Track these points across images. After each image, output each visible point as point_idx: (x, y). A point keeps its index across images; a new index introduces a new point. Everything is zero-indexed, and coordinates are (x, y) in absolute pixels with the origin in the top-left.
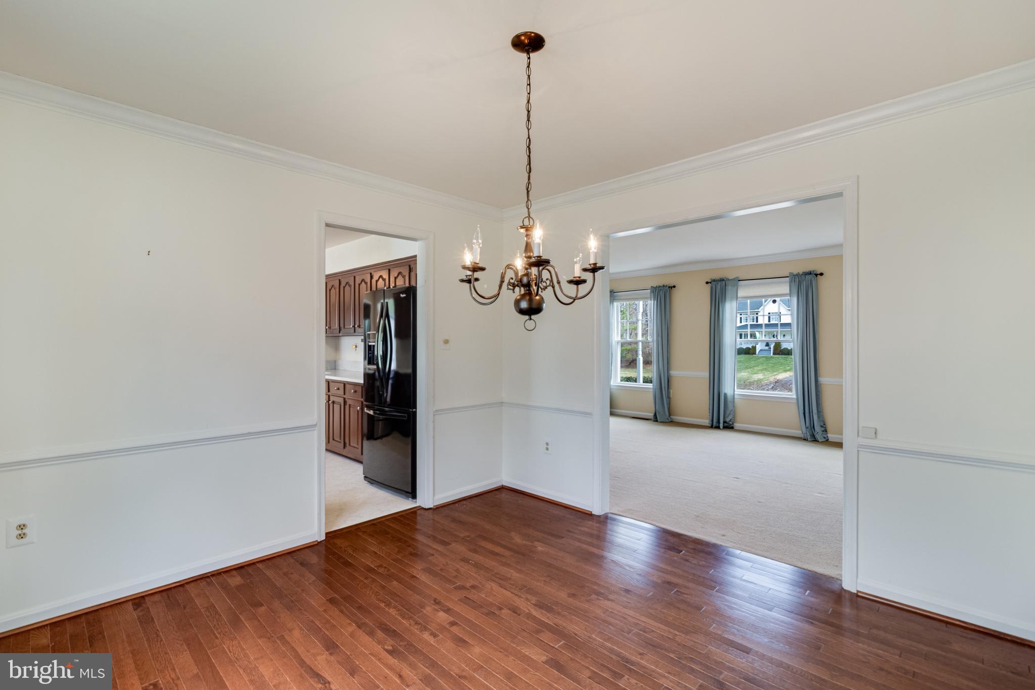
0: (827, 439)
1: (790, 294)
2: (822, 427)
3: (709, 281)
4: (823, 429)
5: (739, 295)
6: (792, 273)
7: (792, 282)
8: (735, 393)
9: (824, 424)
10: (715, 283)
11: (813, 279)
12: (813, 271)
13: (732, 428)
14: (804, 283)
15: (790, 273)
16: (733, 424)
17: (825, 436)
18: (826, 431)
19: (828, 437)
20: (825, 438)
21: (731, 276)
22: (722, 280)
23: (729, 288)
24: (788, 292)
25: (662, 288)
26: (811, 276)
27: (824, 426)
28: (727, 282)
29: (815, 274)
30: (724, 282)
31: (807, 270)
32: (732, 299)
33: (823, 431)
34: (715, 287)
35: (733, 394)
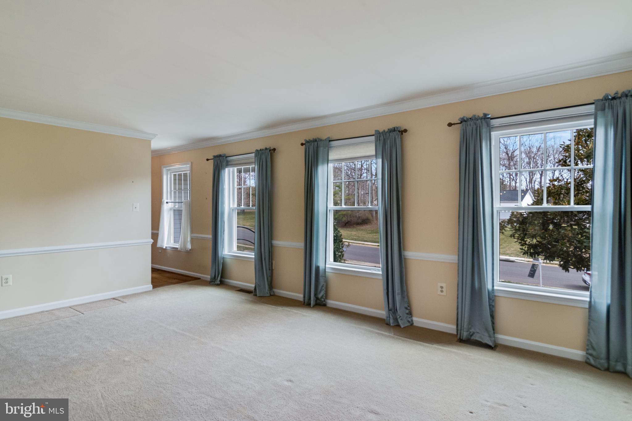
0: (412, 323)
1: (376, 156)
2: (406, 308)
3: (304, 142)
4: (407, 311)
5: (331, 158)
6: (378, 131)
7: (377, 141)
8: (327, 266)
9: (408, 306)
10: (309, 144)
11: (397, 137)
12: (397, 128)
13: (325, 305)
14: (389, 141)
15: (376, 131)
16: (324, 301)
17: (410, 320)
18: (410, 314)
19: (412, 320)
20: (409, 322)
21: (324, 136)
22: (315, 140)
23: (321, 149)
24: (373, 153)
25: (264, 151)
26: (395, 133)
27: (409, 308)
28: (319, 142)
29: (399, 131)
30: (316, 143)
31: (391, 126)
32: (323, 163)
33: (407, 314)
34: (309, 148)
35: (324, 268)
